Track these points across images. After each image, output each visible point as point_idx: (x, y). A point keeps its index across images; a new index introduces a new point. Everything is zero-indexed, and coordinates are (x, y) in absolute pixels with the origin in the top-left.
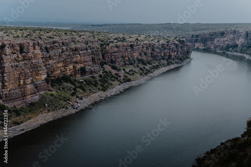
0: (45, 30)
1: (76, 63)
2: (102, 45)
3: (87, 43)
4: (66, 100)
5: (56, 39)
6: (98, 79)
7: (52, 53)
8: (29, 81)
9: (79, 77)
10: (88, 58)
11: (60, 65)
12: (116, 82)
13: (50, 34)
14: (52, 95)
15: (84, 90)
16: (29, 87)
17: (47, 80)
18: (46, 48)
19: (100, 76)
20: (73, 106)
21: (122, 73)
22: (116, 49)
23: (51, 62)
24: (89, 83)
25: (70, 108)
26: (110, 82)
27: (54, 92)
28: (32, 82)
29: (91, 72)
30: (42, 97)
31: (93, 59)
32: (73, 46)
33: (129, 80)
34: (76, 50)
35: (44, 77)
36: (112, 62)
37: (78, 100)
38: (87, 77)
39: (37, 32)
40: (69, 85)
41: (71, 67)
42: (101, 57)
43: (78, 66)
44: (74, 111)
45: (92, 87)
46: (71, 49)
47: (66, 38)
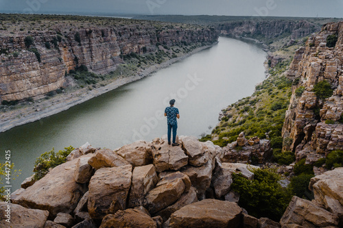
0: (117, 19)
1: (140, 44)
2: (157, 31)
3: (147, 30)
4: (134, 70)
5: (126, 26)
6: (155, 55)
7: (123, 37)
8: (109, 56)
9: (142, 54)
10: (148, 41)
11: (129, 45)
12: (167, 58)
13: (121, 23)
14: (124, 66)
15: (146, 63)
16: (109, 60)
17: (121, 56)
18: (119, 33)
19: (156, 53)
21: (171, 51)
22: (167, 34)
23: (123, 43)
24: (149, 58)
25: (137, 75)
26: (163, 58)
27: (126, 65)
28: (111, 58)
29: (150, 51)
30: (118, 68)
31: (151, 41)
32: (138, 32)
33: (176, 57)
34: (140, 34)
35: (119, 53)
36: (164, 43)
37: (142, 70)
39: (112, 21)
40: (136, 59)
41: (137, 47)
42: (156, 40)
43: (141, 46)
44: (139, 78)
45: (151, 61)
46: (137, 34)
47: (132, 26)
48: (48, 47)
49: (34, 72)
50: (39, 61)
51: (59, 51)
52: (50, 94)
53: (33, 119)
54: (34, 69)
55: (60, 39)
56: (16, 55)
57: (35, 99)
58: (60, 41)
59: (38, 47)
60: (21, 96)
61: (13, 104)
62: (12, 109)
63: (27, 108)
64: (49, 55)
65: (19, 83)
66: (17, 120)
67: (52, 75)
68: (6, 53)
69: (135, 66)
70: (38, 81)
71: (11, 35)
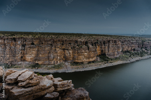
0: (123, 36)
1: (132, 47)
2: (142, 42)
3: (137, 41)
5: (126, 39)
6: (139, 53)
7: (124, 43)
8: (116, 51)
9: (132, 52)
10: (137, 46)
11: (127, 47)
12: (147, 55)
14: (123, 56)
15: (134, 56)
17: (122, 51)
18: (123, 42)
19: (140, 52)
20: (129, 60)
21: (149, 52)
22: (148, 43)
23: (123, 46)
24: (136, 54)
25: (128, 61)
26: (144, 54)
27: (123, 55)
28: (117, 52)
29: (137, 50)
30: (120, 56)
31: (138, 46)
32: (132, 42)
35: (121, 50)
36: (146, 47)
37: (131, 59)
38: (136, 52)
39: (120, 37)
40: (129, 54)
41: (130, 48)
42: (141, 46)
43: (133, 48)
44: (129, 62)
45: (137, 55)
46: (131, 43)
47: (130, 39)
48: (92, 45)
49: (86, 54)
50: (88, 50)
51: (96, 47)
52: (90, 62)
53: (81, 71)
54: (86, 52)
55: (97, 43)
56: (81, 47)
57: (84, 63)
58: (97, 44)
59: (89, 45)
60: (80, 61)
61: (77, 63)
62: (76, 65)
63: (81, 66)
64: (92, 48)
65: (80, 56)
66: (76, 69)
67: (92, 55)
68: (79, 46)
69: (128, 57)
70: (86, 57)
71: (81, 40)
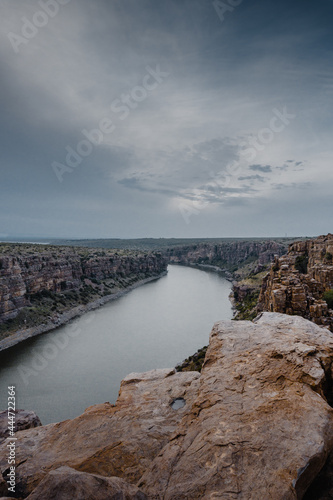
0: (25, 245)
1: (57, 277)
2: (82, 260)
3: (67, 258)
4: (46, 315)
5: (36, 254)
6: (78, 292)
7: (32, 268)
8: (8, 296)
9: (59, 292)
10: (69, 273)
11: (40, 280)
12: (98, 296)
13: (30, 250)
14: (31, 310)
15: (64, 304)
16: (7, 303)
17: (26, 296)
18: (26, 264)
19: (81, 290)
20: (53, 321)
21: (102, 286)
22: (96, 264)
23: (30, 277)
24: (69, 297)
25: (49, 322)
26: (91, 295)
27: (33, 308)
28: (11, 299)
29: (72, 286)
30: (21, 314)
31: (74, 274)
32: (54, 261)
33: (110, 293)
34: (57, 264)
35: (23, 292)
36: (92, 276)
37: (58, 315)
38: (67, 291)
39: (17, 247)
40: (49, 300)
41: (52, 281)
42: (81, 271)
43: (59, 281)
44: (54, 326)
45: (73, 302)
46: (52, 264)
47: (47, 254)
69: (48, 310)
